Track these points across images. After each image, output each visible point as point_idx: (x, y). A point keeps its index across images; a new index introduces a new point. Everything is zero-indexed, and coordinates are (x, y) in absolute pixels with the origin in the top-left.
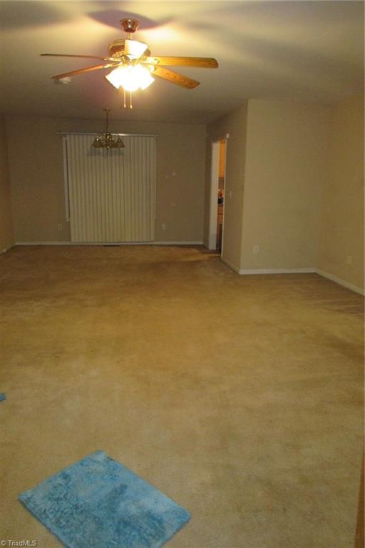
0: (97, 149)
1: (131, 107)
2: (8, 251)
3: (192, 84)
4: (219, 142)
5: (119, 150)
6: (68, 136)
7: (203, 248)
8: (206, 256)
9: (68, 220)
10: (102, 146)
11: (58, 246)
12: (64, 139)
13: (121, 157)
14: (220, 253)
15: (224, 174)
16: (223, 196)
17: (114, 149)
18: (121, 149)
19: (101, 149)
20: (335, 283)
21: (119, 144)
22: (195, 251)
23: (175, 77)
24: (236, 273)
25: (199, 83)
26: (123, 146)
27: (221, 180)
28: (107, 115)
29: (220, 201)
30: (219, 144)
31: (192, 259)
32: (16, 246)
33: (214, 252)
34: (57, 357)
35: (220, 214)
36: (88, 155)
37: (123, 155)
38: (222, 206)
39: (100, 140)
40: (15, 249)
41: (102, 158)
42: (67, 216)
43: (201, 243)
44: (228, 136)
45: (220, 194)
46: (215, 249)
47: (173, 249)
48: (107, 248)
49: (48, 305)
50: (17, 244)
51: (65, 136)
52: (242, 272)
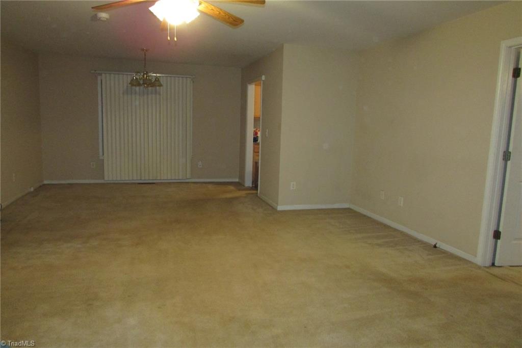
0: (134, 87)
1: (175, 39)
2: (35, 190)
3: (235, 22)
4: (254, 84)
5: (156, 89)
6: (103, 74)
7: (239, 185)
8: (243, 193)
9: (101, 158)
10: (139, 85)
11: (90, 184)
12: (99, 78)
13: (158, 96)
14: (257, 190)
15: (259, 114)
16: (259, 135)
17: (150, 88)
18: (158, 88)
19: (137, 88)
20: (369, 218)
21: (156, 83)
22: (231, 188)
23: (220, 13)
24: (274, 209)
25: (242, 21)
26: (161, 85)
27: (256, 119)
28: (145, 55)
29: (255, 140)
30: (254, 86)
31: (229, 196)
32: (44, 185)
33: (251, 189)
34: (90, 305)
35: (256, 152)
36: (123, 93)
37: (160, 94)
38: (258, 144)
39: (136, 78)
40: (44, 187)
41: (138, 97)
42: (101, 153)
43: (237, 180)
44: (263, 78)
45: (256, 133)
46: (251, 185)
47: (210, 186)
48: (143, 185)
49: (79, 246)
50: (46, 182)
51: (101, 74)
52: (280, 208)
